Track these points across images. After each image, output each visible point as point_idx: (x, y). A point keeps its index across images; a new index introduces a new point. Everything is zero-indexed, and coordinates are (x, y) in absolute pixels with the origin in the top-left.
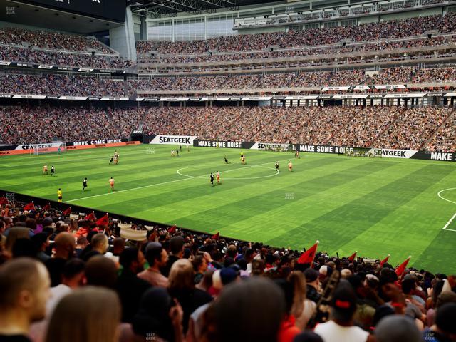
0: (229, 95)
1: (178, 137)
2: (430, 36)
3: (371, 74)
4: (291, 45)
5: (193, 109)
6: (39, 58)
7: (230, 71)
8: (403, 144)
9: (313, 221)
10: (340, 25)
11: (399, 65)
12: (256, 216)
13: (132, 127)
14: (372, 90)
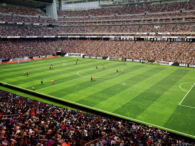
0: (97, 35)
1: (76, 54)
2: (181, 11)
3: (156, 27)
4: (123, 14)
5: (82, 41)
6: (17, 19)
7: (98, 24)
8: (168, 59)
9: (131, 101)
10: (144, 5)
11: (168, 24)
12: (109, 98)
13: (57, 49)
14: (157, 35)
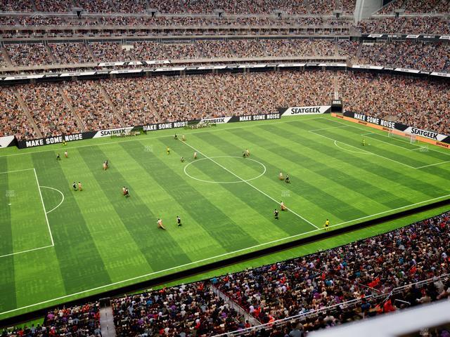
2: (153, 13)
11: (141, 40)
